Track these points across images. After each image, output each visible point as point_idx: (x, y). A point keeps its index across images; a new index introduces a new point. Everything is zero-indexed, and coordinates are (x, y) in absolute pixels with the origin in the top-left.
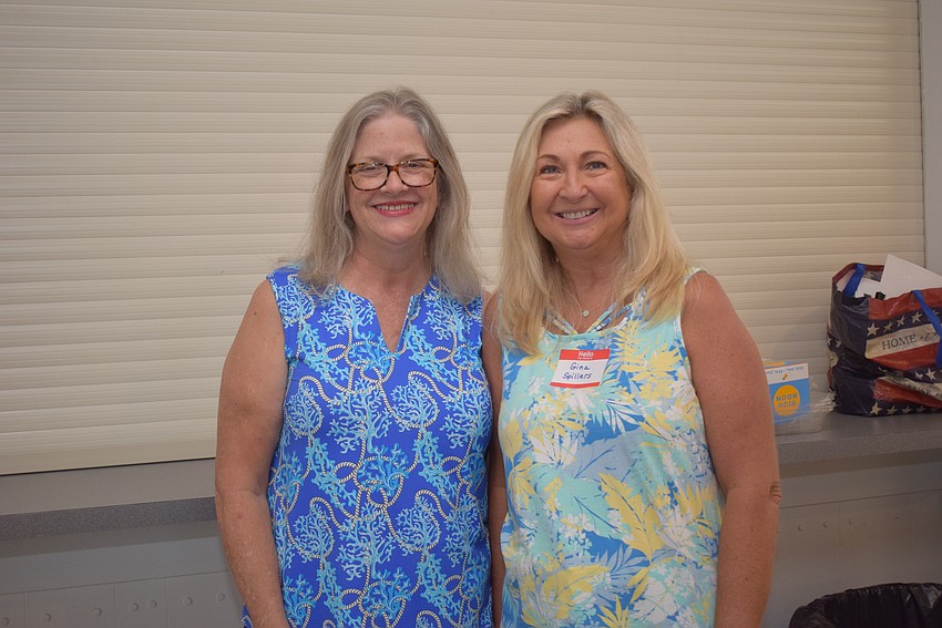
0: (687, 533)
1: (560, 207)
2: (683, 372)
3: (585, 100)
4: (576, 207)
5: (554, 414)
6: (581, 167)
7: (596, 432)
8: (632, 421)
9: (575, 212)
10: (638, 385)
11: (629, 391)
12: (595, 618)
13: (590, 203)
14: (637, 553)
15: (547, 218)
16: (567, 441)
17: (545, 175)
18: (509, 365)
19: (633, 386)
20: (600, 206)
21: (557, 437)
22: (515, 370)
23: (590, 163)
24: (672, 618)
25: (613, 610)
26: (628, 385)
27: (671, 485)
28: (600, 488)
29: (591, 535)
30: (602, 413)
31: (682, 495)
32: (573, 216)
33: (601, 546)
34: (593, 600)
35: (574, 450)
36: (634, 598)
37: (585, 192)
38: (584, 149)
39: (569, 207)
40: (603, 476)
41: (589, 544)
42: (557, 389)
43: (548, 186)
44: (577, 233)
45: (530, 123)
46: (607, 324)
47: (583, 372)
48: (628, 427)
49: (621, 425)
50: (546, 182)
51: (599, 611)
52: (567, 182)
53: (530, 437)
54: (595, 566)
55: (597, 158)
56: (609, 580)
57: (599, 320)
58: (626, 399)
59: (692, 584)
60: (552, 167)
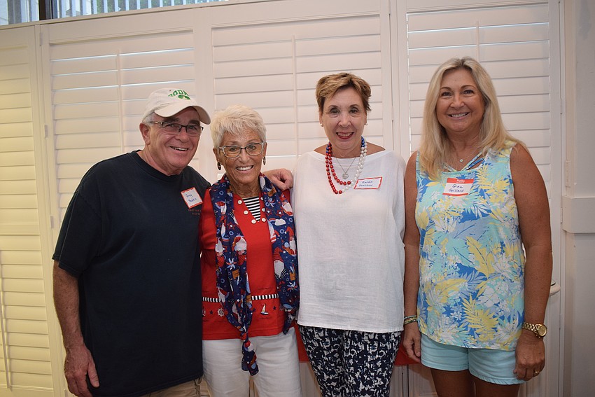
0: (508, 266)
1: (450, 112)
2: (511, 190)
3: (463, 61)
4: (459, 112)
5: (445, 208)
6: (461, 93)
7: (468, 216)
8: (486, 212)
9: (458, 114)
10: (489, 195)
11: (484, 198)
12: (460, 303)
13: (465, 110)
14: (481, 274)
15: (444, 117)
16: (451, 221)
17: (444, 97)
18: (422, 187)
19: (486, 196)
20: (470, 110)
21: (446, 219)
22: (425, 188)
23: (465, 91)
24: (497, 305)
25: (468, 300)
26: (484, 195)
27: (502, 243)
28: (466, 243)
29: (459, 265)
30: (470, 208)
31: (507, 248)
32: (457, 116)
33: (464, 270)
34: (459, 295)
35: (455, 225)
36: (478, 295)
37: (463, 104)
38: (463, 85)
39: (455, 112)
40: (467, 238)
41: (458, 269)
42: (446, 196)
43: (445, 102)
44: (458, 124)
45: (437, 72)
46: (472, 167)
47: (460, 189)
48: (484, 215)
49: (480, 214)
50: (443, 100)
51: (461, 300)
52: (454, 100)
53: (433, 219)
54: (461, 279)
55: (469, 88)
56: (467, 286)
57: (468, 165)
58: (483, 201)
59: (507, 289)
60: (447, 93)
